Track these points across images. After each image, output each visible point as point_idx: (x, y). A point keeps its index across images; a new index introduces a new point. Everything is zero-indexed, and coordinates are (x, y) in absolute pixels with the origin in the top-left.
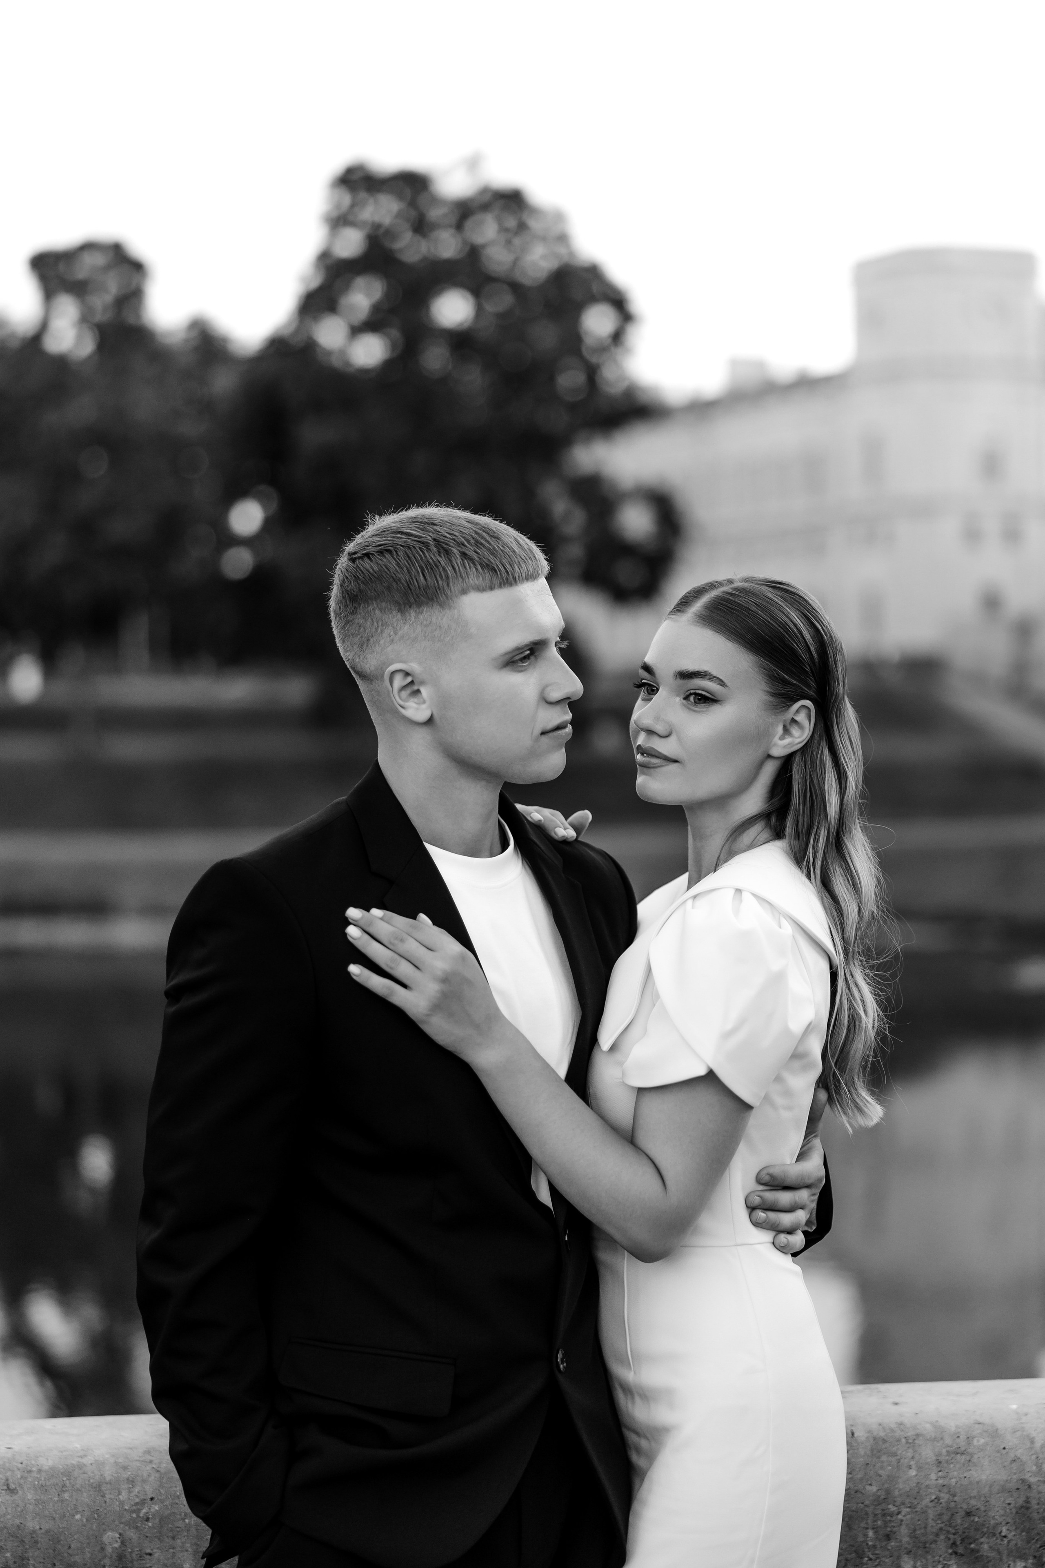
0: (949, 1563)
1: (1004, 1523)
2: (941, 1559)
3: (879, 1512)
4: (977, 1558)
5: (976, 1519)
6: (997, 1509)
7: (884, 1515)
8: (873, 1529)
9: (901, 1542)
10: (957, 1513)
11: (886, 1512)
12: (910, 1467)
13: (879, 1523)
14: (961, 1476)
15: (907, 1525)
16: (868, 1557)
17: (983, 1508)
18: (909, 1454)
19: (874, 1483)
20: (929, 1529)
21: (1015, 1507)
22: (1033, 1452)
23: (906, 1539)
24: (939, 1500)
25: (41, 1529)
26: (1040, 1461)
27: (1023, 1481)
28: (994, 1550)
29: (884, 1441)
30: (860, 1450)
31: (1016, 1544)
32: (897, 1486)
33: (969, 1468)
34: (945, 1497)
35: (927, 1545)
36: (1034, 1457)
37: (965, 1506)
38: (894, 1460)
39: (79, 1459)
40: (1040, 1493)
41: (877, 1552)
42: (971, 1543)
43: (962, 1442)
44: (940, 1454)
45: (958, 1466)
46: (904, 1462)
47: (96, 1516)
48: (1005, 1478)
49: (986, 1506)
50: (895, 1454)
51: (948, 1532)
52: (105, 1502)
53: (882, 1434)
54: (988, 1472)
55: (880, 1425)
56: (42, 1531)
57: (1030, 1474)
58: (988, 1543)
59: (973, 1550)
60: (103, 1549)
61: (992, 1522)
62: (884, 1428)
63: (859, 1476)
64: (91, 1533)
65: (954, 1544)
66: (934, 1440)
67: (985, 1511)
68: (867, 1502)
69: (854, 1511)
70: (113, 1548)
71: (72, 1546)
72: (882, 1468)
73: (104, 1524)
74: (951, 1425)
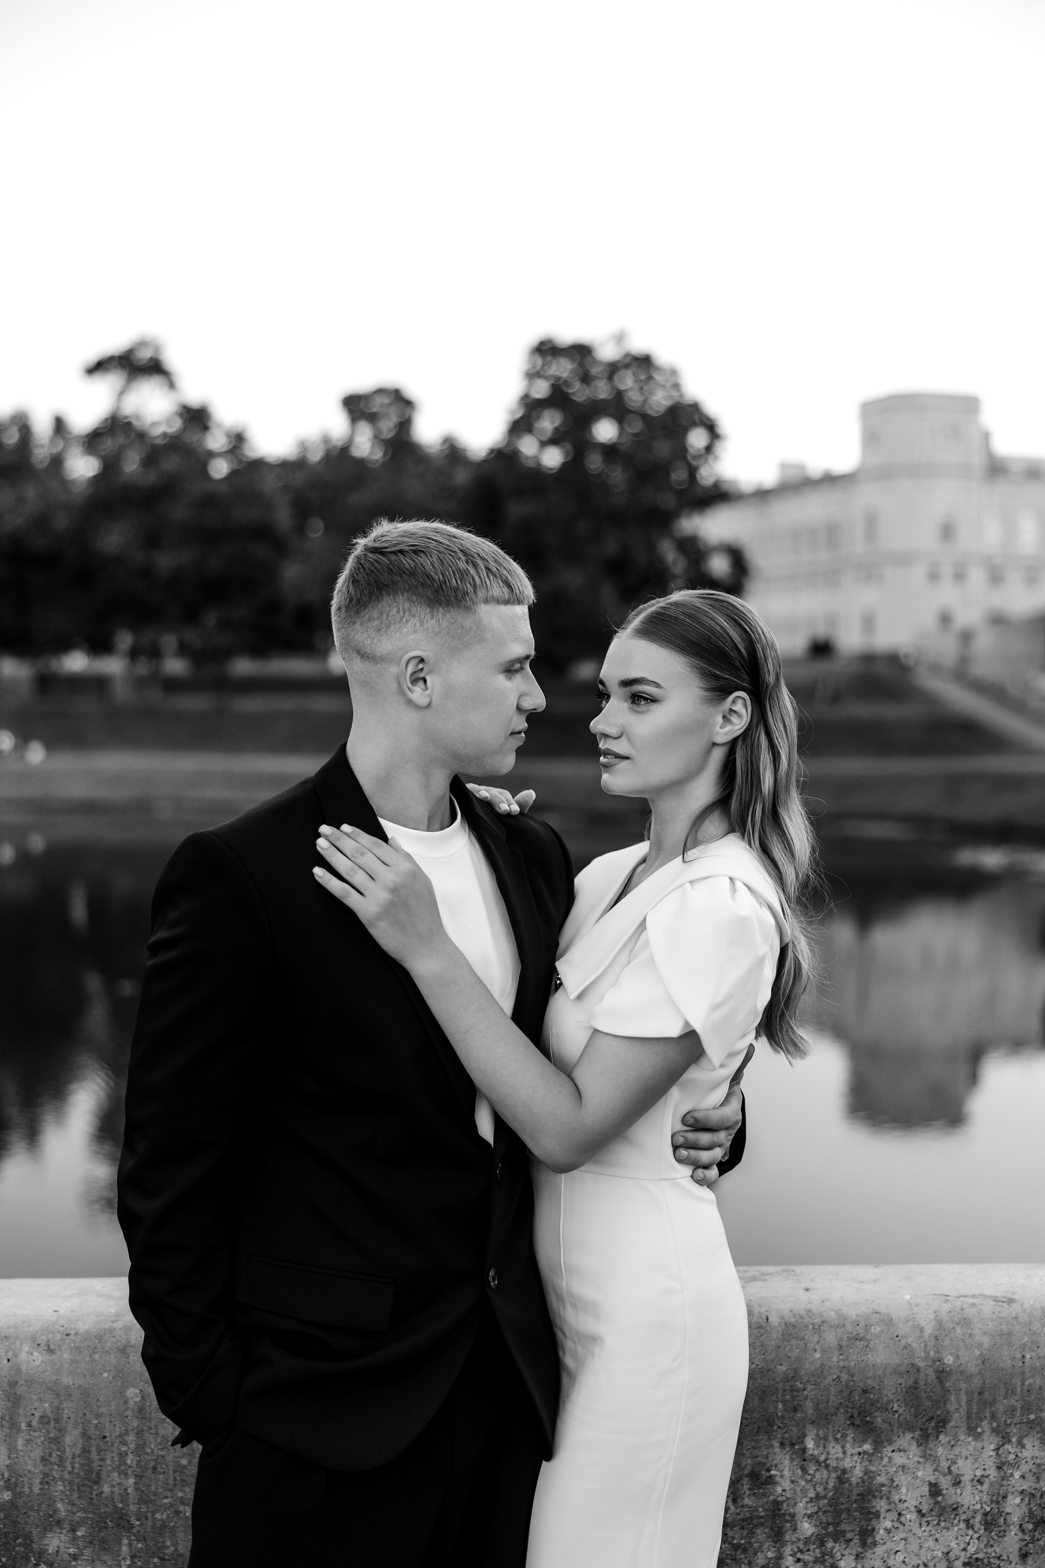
0: (848, 1432)
1: (895, 1400)
2: (840, 1429)
3: (787, 1388)
4: (871, 1429)
5: (872, 1396)
6: (889, 1388)
7: (792, 1391)
8: (782, 1402)
9: (806, 1413)
10: (855, 1390)
11: (793, 1388)
12: (815, 1350)
13: (788, 1397)
14: (859, 1359)
15: (812, 1400)
16: (778, 1426)
17: (877, 1387)
18: (815, 1339)
19: (783, 1363)
20: (830, 1403)
21: (905, 1387)
22: (922, 1340)
23: (810, 1411)
24: (840, 1379)
25: (74, 1384)
26: (928, 1349)
27: (913, 1365)
28: (886, 1422)
29: (794, 1326)
30: (773, 1334)
31: (906, 1418)
32: (803, 1367)
33: (866, 1353)
34: (845, 1377)
35: (829, 1417)
36: (923, 1345)
37: (861, 1385)
38: (801, 1343)
39: (111, 1324)
40: (927, 1375)
41: (785, 1422)
42: (866, 1417)
43: (861, 1329)
44: (842, 1339)
45: (857, 1351)
46: (811, 1346)
47: (121, 1375)
48: (897, 1362)
49: (880, 1385)
50: (803, 1339)
51: (847, 1406)
52: (129, 1363)
53: (792, 1320)
54: (882, 1357)
55: (791, 1311)
56: (75, 1386)
57: (919, 1360)
58: (881, 1417)
59: (868, 1422)
60: (126, 1402)
61: (885, 1399)
62: (794, 1315)
63: (772, 1357)
64: (116, 1389)
65: (852, 1416)
66: (838, 1326)
67: (880, 1389)
68: (778, 1380)
69: (766, 1387)
70: (134, 1402)
71: (100, 1399)
72: (791, 1350)
73: (127, 1381)
74: (853, 1313)
